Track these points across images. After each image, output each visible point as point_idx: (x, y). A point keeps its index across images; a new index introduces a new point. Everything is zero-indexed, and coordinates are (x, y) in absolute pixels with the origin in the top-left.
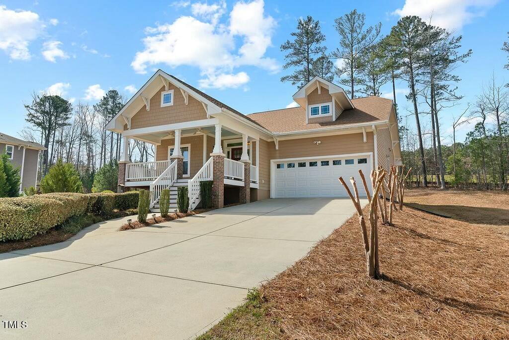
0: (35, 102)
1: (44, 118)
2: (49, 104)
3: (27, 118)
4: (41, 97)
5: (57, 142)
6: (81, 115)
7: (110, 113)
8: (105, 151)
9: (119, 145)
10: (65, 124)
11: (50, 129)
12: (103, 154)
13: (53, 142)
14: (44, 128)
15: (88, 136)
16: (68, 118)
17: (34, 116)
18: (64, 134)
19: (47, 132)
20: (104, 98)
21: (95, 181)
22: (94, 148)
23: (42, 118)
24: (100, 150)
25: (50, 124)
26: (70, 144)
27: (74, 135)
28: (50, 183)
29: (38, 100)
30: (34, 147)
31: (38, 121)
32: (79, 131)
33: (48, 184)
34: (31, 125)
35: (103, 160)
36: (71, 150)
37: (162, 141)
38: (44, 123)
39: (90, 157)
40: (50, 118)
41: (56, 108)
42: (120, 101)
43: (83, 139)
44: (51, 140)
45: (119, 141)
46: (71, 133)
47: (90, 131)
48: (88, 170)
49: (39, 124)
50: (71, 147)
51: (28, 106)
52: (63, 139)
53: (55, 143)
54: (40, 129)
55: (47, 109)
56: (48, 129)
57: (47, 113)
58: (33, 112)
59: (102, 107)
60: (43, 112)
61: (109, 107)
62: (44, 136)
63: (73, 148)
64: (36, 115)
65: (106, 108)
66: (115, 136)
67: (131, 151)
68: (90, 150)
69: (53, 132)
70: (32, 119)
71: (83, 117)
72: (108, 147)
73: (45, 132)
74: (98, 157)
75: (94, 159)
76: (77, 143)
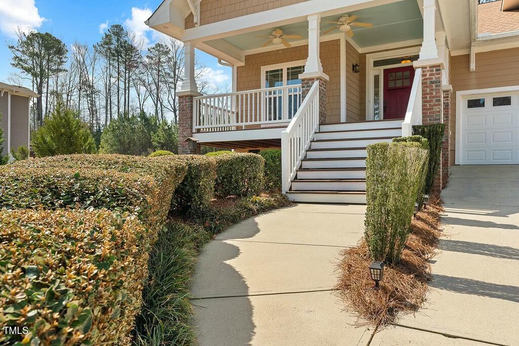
0: (20, 41)
1: (33, 62)
2: (39, 43)
3: (13, 62)
4: (27, 34)
5: (52, 93)
6: (78, 57)
7: (114, 55)
8: (110, 103)
9: (127, 96)
10: (59, 70)
11: (42, 75)
12: (109, 107)
13: (47, 93)
14: (35, 75)
15: (89, 86)
16: (63, 62)
17: (21, 60)
18: (59, 83)
19: (39, 80)
20: (107, 36)
21: (102, 140)
22: (97, 100)
23: (31, 63)
24: (104, 103)
25: (42, 70)
26: (68, 95)
27: (71, 84)
28: (48, 139)
29: (24, 39)
30: (21, 94)
31: (26, 65)
32: (77, 79)
33: (45, 141)
34: (19, 71)
35: (109, 115)
36: (69, 103)
37: (248, 58)
38: (34, 70)
39: (93, 111)
40: (41, 63)
41: (48, 49)
42: (126, 39)
43: (83, 90)
44: (44, 90)
45: (127, 91)
46: (68, 82)
47: (91, 79)
48: (91, 127)
49: (28, 70)
50: (69, 99)
51: (12, 47)
52: (59, 88)
53: (49, 95)
54: (30, 76)
55: (36, 50)
56: (40, 76)
57: (37, 55)
58: (19, 54)
59: (104, 47)
60: (33, 55)
61: (112, 46)
62: (35, 86)
63: (71, 101)
64: (23, 58)
65: (109, 49)
66: (122, 85)
67: (141, 104)
68: (93, 103)
69: (46, 79)
70: (18, 62)
71: (82, 60)
72: (114, 99)
73: (36, 80)
74: (103, 111)
75: (98, 113)
76: (75, 94)
